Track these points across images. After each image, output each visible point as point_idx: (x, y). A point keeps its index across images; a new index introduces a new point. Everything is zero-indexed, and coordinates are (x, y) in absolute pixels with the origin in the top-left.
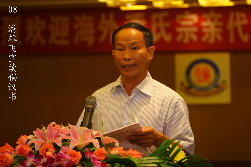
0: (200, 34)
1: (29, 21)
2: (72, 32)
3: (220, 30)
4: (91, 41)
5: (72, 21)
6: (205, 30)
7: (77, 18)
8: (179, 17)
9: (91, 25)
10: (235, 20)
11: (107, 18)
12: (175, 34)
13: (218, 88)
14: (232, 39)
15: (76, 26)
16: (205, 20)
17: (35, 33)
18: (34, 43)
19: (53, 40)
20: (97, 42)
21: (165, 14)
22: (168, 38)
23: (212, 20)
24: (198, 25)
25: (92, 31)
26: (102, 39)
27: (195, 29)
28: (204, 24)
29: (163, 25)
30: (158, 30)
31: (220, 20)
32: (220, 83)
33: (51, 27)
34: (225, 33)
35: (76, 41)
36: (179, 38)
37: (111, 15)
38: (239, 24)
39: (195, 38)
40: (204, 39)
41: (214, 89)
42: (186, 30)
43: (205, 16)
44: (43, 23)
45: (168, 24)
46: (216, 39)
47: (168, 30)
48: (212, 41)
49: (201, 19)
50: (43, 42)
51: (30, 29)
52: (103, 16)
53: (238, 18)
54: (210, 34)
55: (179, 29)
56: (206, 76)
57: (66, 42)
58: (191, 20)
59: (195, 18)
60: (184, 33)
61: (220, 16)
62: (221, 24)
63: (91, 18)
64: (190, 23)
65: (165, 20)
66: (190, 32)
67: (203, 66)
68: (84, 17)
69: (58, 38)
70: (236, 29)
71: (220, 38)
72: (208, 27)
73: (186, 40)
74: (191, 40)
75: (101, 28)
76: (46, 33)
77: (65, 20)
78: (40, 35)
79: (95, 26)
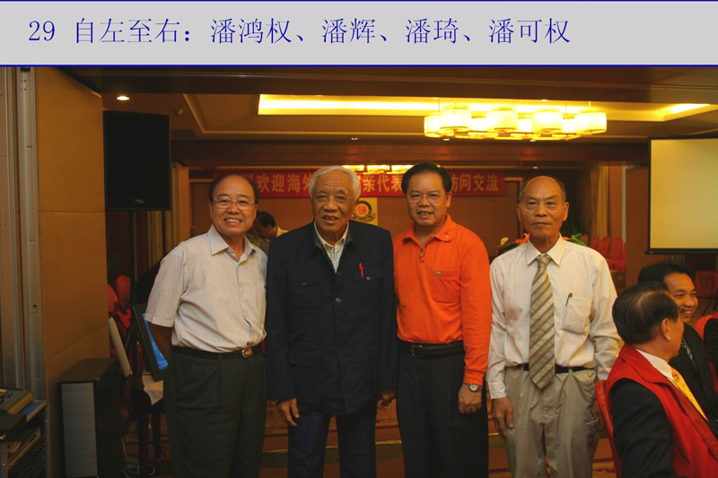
1: (258, 177)
2: (286, 184)
3: (373, 185)
4: (298, 190)
5: (286, 178)
7: (289, 176)
10: (382, 179)
13: (371, 218)
14: (380, 191)
15: (289, 181)
16: (365, 179)
17: (263, 184)
18: (262, 191)
19: (274, 189)
20: (301, 190)
23: (369, 179)
25: (299, 184)
26: (305, 189)
28: (364, 181)
31: (374, 179)
32: (372, 215)
33: (273, 181)
34: (376, 186)
35: (289, 190)
38: (384, 181)
43: (365, 176)
44: (268, 178)
46: (371, 190)
48: (369, 191)
50: (268, 190)
51: (259, 182)
52: (305, 175)
54: (367, 186)
56: (364, 211)
57: (283, 191)
62: (374, 181)
63: (298, 176)
67: (362, 205)
68: (293, 176)
69: (278, 188)
70: (382, 184)
71: (373, 189)
75: (304, 182)
76: (270, 185)
77: (282, 177)
78: (265, 186)
79: (301, 181)
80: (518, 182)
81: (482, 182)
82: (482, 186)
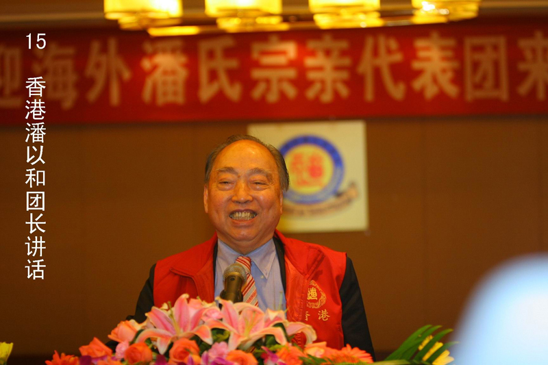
0: (302, 82)
3: (344, 75)
4: (69, 98)
6: (312, 75)
8: (257, 48)
9: (69, 64)
10: (376, 53)
11: (104, 50)
12: (249, 84)
14: (369, 95)
15: (37, 69)
16: (312, 54)
20: (81, 101)
21: (229, 42)
22: (234, 92)
23: (328, 53)
24: (297, 64)
25: (72, 78)
26: (93, 95)
27: (291, 73)
28: (310, 62)
29: (223, 64)
30: (213, 76)
31: (343, 53)
32: (344, 186)
34: (355, 82)
36: (257, 93)
37: (113, 44)
38: (384, 61)
39: (291, 92)
40: (311, 93)
41: (332, 200)
42: (273, 75)
43: (312, 45)
45: (233, 63)
46: (336, 94)
47: (233, 75)
48: (327, 97)
49: (303, 52)
52: (96, 46)
53: (382, 50)
54: (323, 82)
55: (257, 74)
56: (315, 171)
57: (16, 102)
58: (283, 53)
59: (291, 49)
60: (268, 81)
61: (344, 44)
62: (347, 61)
63: (70, 51)
64: (281, 60)
65: (228, 53)
66: (280, 80)
67: (307, 151)
68: (54, 49)
69: (1, 93)
70: (377, 72)
71: (344, 91)
72: (319, 69)
73: (273, 97)
74: (283, 95)
75: (90, 70)
79: (79, 70)
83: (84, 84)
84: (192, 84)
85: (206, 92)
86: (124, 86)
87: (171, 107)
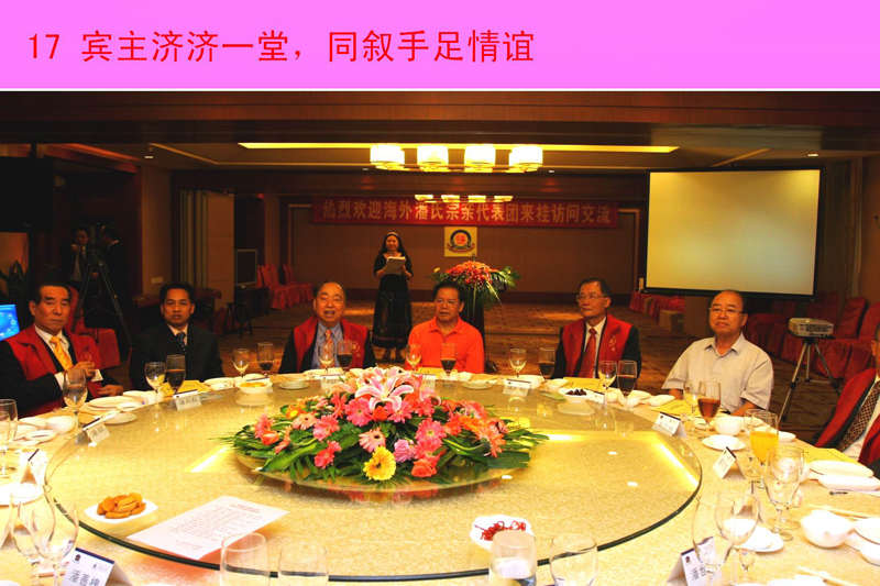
0: (460, 215)
1: (356, 203)
2: (383, 211)
3: (472, 213)
4: (394, 217)
5: (383, 205)
6: (463, 213)
7: (386, 203)
8: (448, 205)
9: (394, 207)
10: (481, 207)
11: (405, 203)
12: (446, 215)
13: (469, 247)
14: (479, 220)
15: (385, 208)
16: (463, 207)
17: (360, 211)
18: (358, 217)
19: (370, 215)
20: (398, 218)
22: (441, 217)
23: (468, 207)
24: (459, 209)
25: (395, 211)
26: (401, 216)
27: (457, 212)
28: (463, 210)
29: (438, 209)
30: (435, 212)
31: (472, 207)
33: (370, 208)
34: (475, 215)
35: (385, 217)
36: (447, 217)
37: (407, 202)
38: (484, 210)
39: (457, 218)
40: (463, 219)
42: (452, 212)
43: (464, 204)
44: (364, 205)
45: (441, 209)
46: (470, 219)
47: (441, 212)
48: (467, 219)
49: (461, 206)
50: (365, 217)
51: (356, 209)
52: (402, 203)
53: (483, 207)
54: (466, 215)
55: (448, 212)
56: (463, 240)
57: (379, 217)
58: (455, 206)
59: (457, 205)
60: (451, 214)
62: (473, 209)
63: (395, 203)
64: (455, 208)
66: (454, 214)
67: (461, 234)
68: (390, 202)
69: (374, 215)
70: (481, 213)
71: (472, 218)
72: (465, 211)
73: (452, 219)
74: (455, 218)
75: (400, 209)
76: (366, 212)
77: (379, 203)
78: (362, 212)
79: (398, 209)
80: (634, 214)
81: (591, 213)
82: (591, 217)
83: (399, 213)
84: (429, 214)
85: (433, 217)
86: (410, 214)
87: (423, 220)
